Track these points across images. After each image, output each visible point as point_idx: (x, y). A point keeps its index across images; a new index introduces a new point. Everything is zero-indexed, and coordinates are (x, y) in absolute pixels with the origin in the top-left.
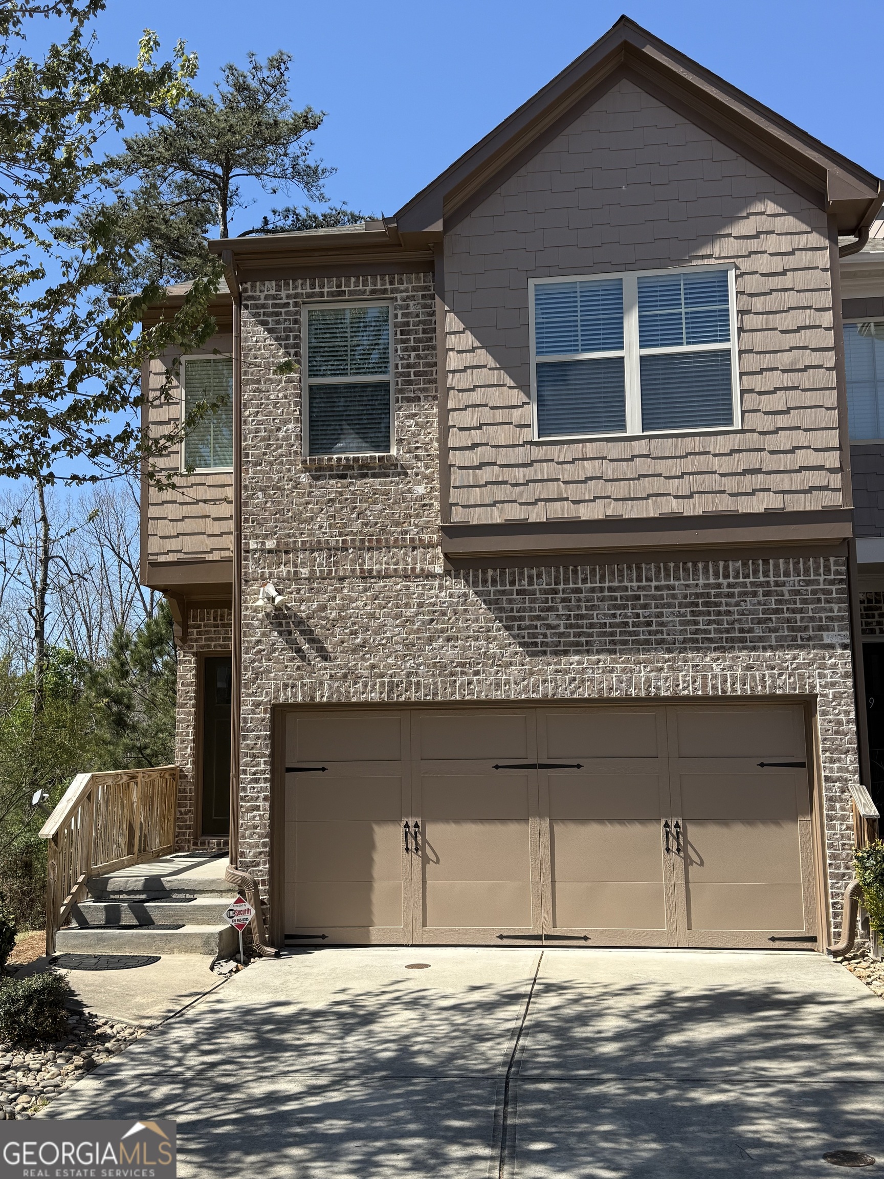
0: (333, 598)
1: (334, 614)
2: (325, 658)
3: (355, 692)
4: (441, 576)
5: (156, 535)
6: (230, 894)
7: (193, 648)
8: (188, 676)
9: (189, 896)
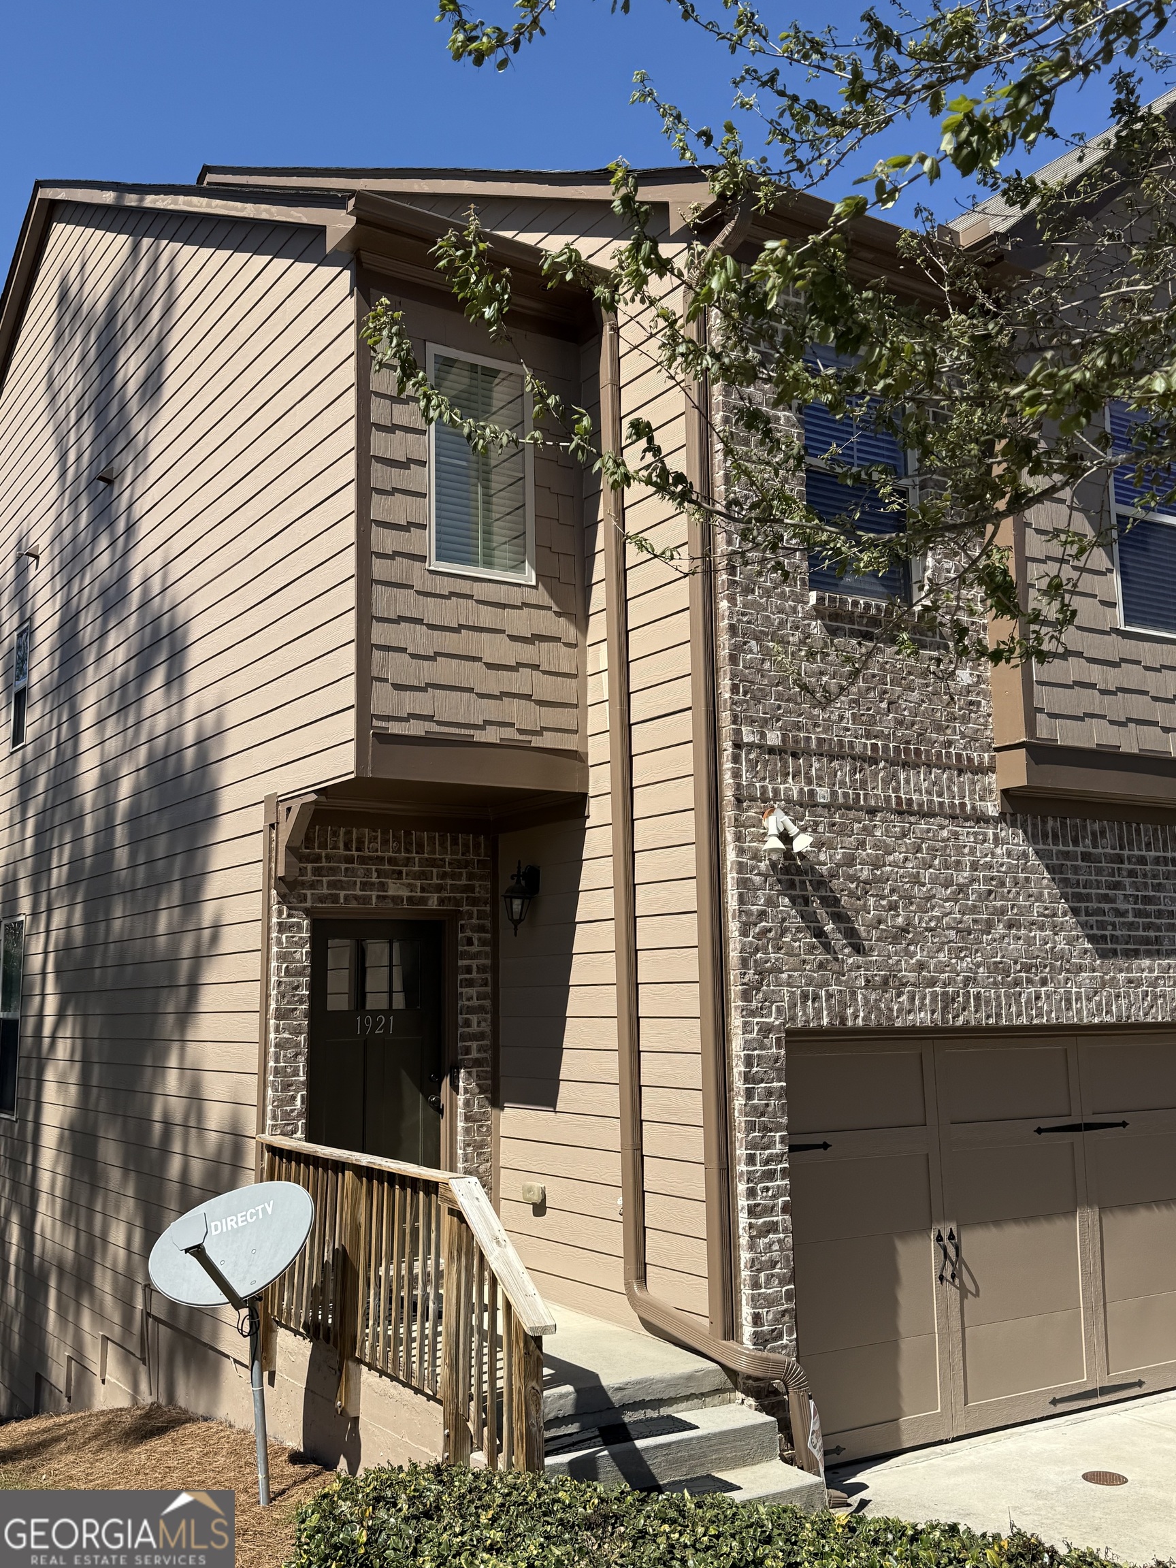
0: (862, 845)
1: (865, 873)
2: (858, 949)
3: (900, 1010)
4: (997, 821)
5: (386, 680)
6: (716, 1399)
7: (305, 900)
8: (297, 956)
9: (652, 1414)
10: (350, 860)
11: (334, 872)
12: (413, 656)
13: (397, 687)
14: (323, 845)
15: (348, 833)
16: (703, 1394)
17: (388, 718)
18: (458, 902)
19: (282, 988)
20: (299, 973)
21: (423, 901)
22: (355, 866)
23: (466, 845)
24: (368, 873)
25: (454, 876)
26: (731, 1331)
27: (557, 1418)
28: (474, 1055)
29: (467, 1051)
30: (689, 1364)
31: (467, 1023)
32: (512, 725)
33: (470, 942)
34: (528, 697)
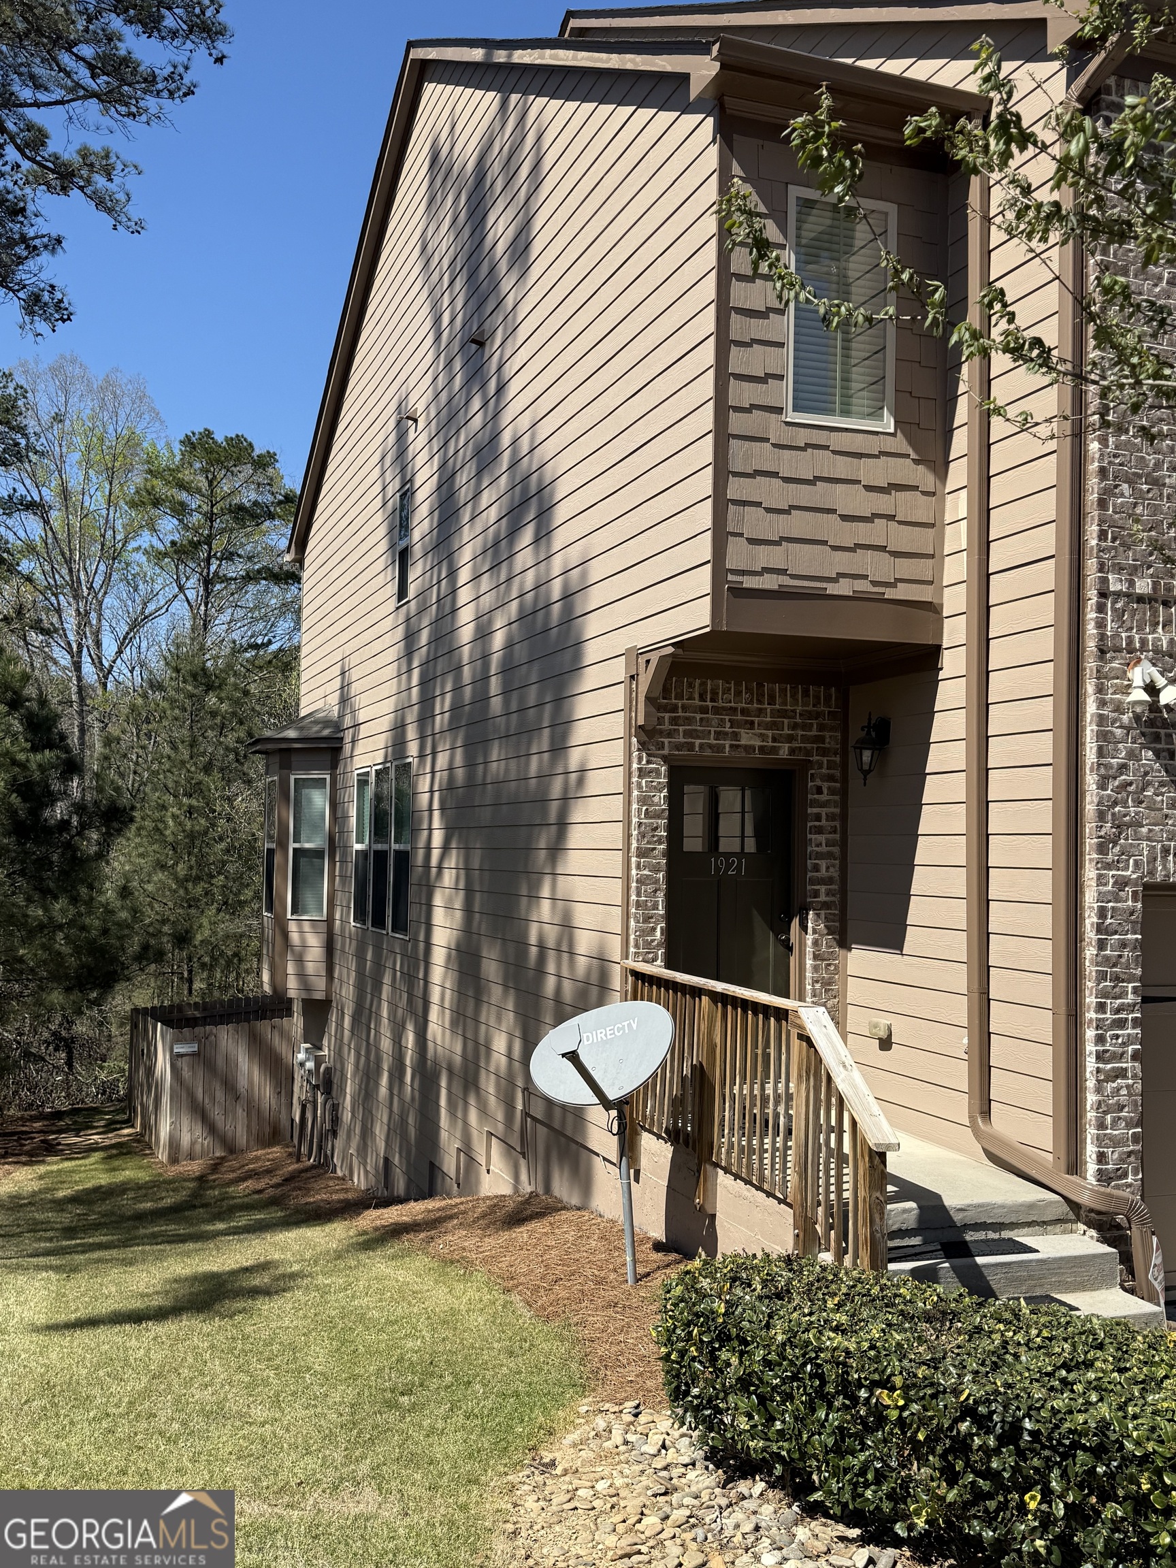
5: (741, 535)
6: (1058, 1228)
7: (663, 748)
8: (656, 799)
9: (992, 1235)
10: (704, 710)
11: (689, 721)
12: (768, 510)
13: (752, 541)
14: (680, 696)
15: (703, 684)
16: (1044, 1223)
17: (743, 573)
18: (808, 753)
19: (643, 828)
20: (658, 816)
21: (774, 750)
22: (709, 716)
23: (817, 697)
24: (721, 723)
25: (805, 727)
26: (1074, 1166)
27: (900, 1230)
28: (823, 898)
29: (816, 894)
30: (1030, 1194)
31: (816, 868)
32: (865, 577)
33: (819, 791)
34: (883, 549)
